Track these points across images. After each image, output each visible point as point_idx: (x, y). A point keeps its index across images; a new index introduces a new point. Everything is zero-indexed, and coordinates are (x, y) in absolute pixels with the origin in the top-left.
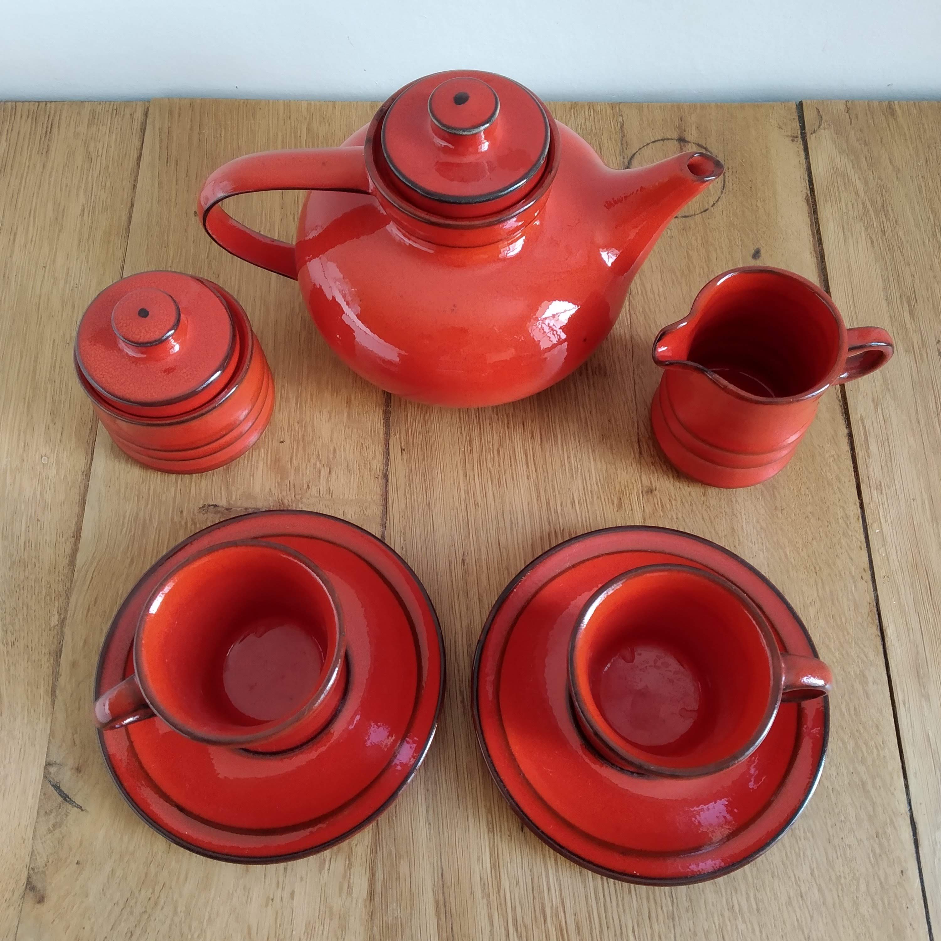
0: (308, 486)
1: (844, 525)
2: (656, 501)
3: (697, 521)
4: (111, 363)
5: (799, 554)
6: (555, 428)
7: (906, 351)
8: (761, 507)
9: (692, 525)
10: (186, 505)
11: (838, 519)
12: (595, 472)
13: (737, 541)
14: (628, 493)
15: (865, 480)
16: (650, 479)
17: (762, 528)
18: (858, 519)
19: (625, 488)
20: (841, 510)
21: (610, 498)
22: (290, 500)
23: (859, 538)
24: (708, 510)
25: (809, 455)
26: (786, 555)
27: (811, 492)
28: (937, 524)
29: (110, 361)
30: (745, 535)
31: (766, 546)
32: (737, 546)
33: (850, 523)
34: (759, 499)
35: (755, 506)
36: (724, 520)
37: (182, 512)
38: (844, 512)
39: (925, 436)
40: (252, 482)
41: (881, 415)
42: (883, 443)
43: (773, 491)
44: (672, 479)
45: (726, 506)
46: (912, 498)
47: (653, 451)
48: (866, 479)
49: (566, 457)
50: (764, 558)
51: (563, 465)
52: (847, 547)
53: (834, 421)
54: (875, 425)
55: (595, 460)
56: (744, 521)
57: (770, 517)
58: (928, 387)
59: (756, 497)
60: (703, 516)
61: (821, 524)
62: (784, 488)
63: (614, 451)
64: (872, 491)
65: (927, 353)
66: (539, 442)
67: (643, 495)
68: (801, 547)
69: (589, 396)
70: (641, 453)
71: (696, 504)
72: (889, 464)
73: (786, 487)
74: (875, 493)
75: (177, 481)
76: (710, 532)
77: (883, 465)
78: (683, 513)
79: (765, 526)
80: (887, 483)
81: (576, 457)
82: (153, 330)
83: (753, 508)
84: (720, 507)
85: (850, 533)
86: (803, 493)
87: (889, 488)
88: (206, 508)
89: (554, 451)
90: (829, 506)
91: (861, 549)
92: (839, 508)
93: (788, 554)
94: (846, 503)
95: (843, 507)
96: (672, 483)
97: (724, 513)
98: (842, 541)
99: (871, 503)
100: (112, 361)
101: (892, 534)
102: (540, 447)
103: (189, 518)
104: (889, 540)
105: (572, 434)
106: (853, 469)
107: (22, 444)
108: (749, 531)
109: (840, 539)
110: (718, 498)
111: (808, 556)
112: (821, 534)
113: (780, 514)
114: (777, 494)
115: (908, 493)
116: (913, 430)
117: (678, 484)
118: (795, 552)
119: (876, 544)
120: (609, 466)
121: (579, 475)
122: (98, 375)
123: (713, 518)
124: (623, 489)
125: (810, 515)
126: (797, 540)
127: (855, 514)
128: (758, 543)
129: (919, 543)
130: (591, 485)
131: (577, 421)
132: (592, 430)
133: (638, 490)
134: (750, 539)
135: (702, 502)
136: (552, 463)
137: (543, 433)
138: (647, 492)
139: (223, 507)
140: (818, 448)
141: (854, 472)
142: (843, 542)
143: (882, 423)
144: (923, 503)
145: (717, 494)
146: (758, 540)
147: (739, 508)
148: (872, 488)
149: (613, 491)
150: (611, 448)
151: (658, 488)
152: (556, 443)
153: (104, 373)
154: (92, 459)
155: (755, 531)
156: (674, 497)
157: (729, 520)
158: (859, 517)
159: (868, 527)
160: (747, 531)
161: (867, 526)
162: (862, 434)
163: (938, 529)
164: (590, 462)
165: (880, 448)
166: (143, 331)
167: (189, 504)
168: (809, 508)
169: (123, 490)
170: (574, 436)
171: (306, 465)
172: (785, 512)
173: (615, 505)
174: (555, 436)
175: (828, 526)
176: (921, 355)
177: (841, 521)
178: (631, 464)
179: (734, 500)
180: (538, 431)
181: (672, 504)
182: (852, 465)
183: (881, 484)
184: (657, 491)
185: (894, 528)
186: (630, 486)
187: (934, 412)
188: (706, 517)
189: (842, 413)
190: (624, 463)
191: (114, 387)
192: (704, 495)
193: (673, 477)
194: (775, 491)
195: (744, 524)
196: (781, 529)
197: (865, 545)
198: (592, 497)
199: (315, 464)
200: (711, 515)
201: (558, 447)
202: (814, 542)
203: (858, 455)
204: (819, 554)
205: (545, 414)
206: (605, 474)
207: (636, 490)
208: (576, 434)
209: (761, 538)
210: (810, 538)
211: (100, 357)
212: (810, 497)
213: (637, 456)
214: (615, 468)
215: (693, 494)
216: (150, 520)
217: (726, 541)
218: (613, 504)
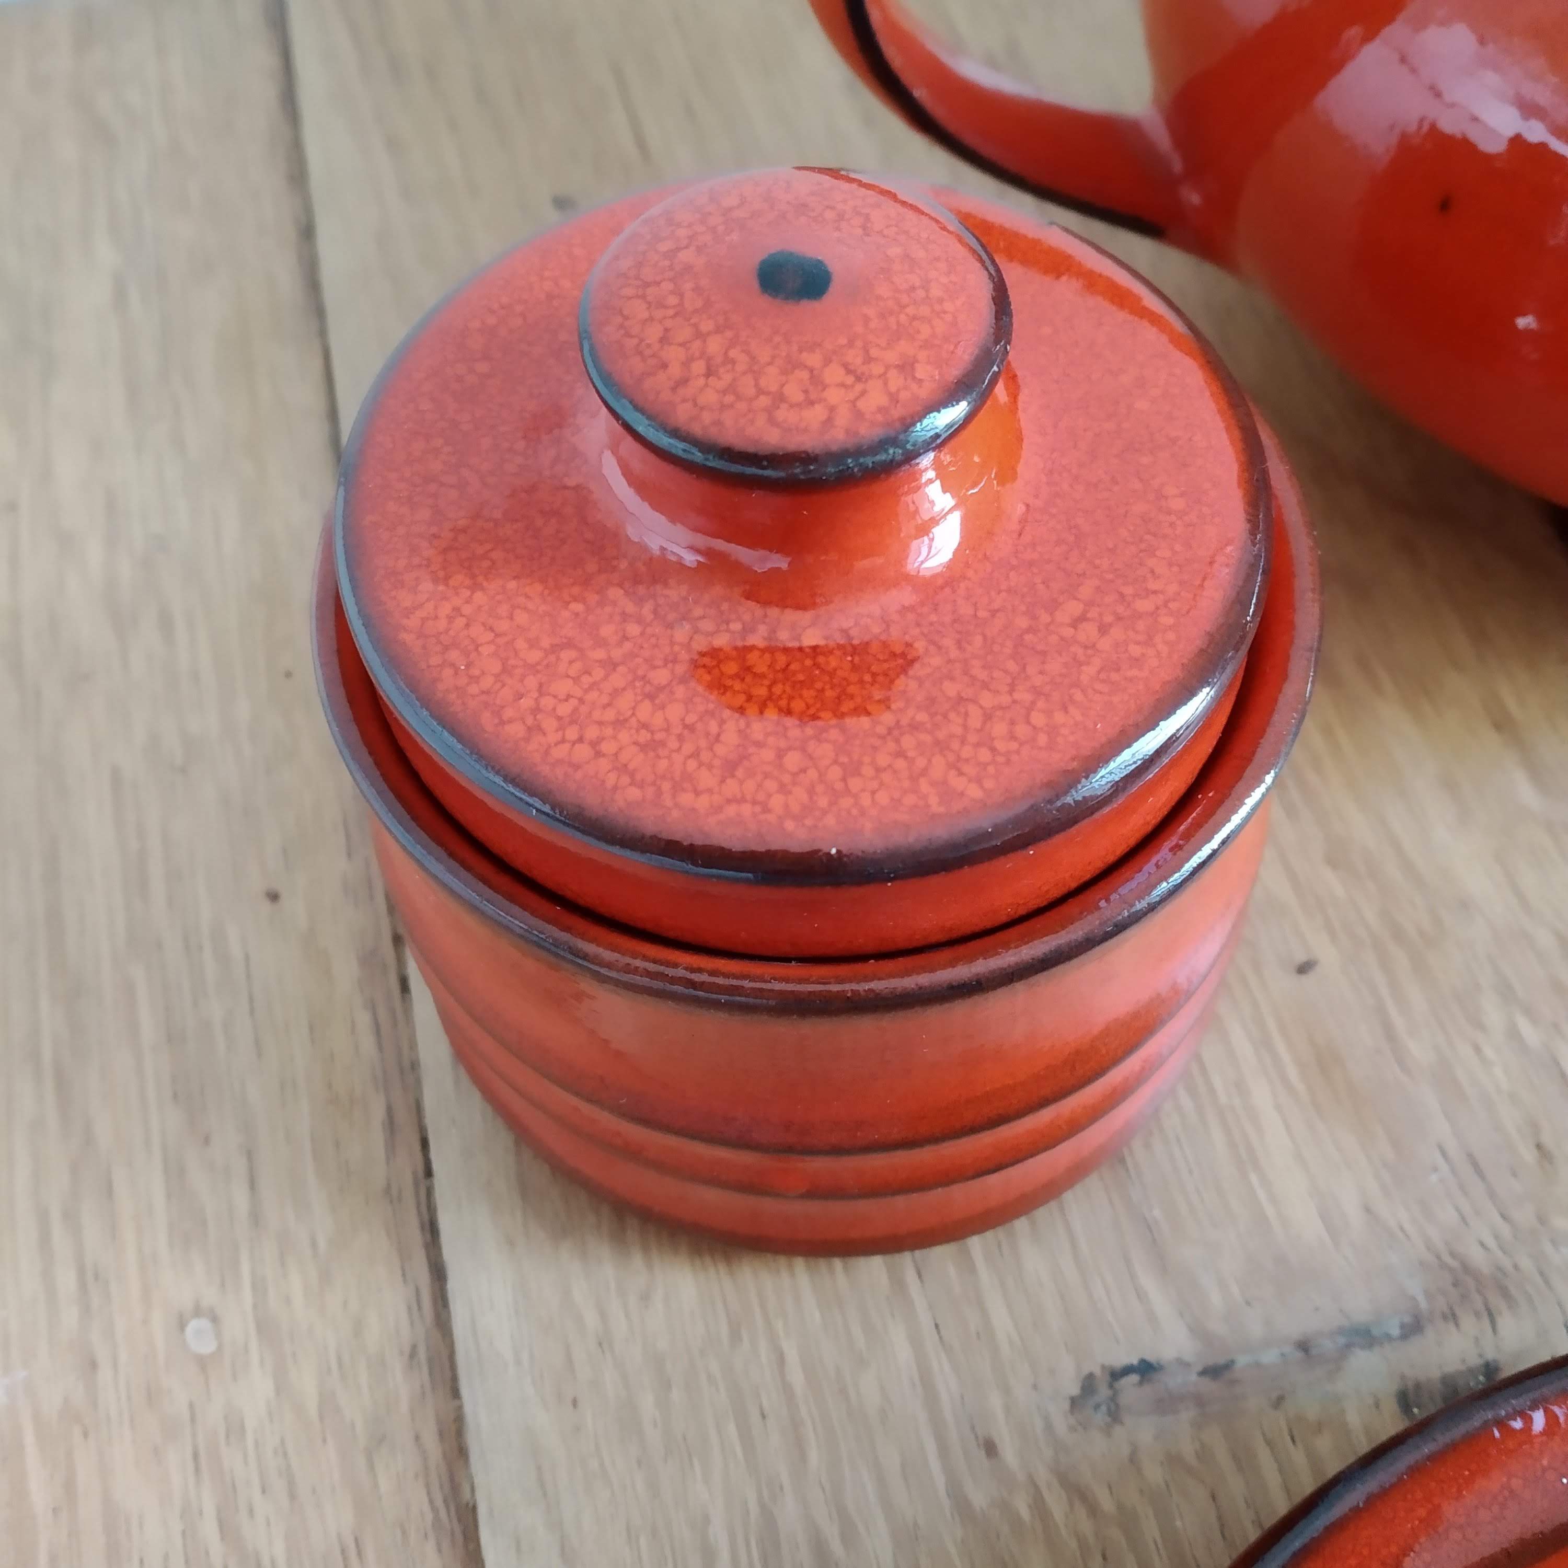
0: (1539, 1146)
4: (611, 665)
10: (996, 1401)
22: (1491, 1243)
29: (600, 654)
37: (990, 1448)
40: (1261, 1194)
75: (898, 1284)
82: (891, 357)
88: (1104, 1392)
100: (617, 654)
103: (1043, 1476)
107: (67, 1280)
122: (559, 752)
139: (1183, 1364)
153: (592, 733)
154: (438, 1273)
166: (834, 374)
167: (1006, 1390)
169: (647, 1402)
171: (1478, 1049)
191: (686, 798)
199: (1513, 1034)
211: (533, 644)
216: (849, 1535)
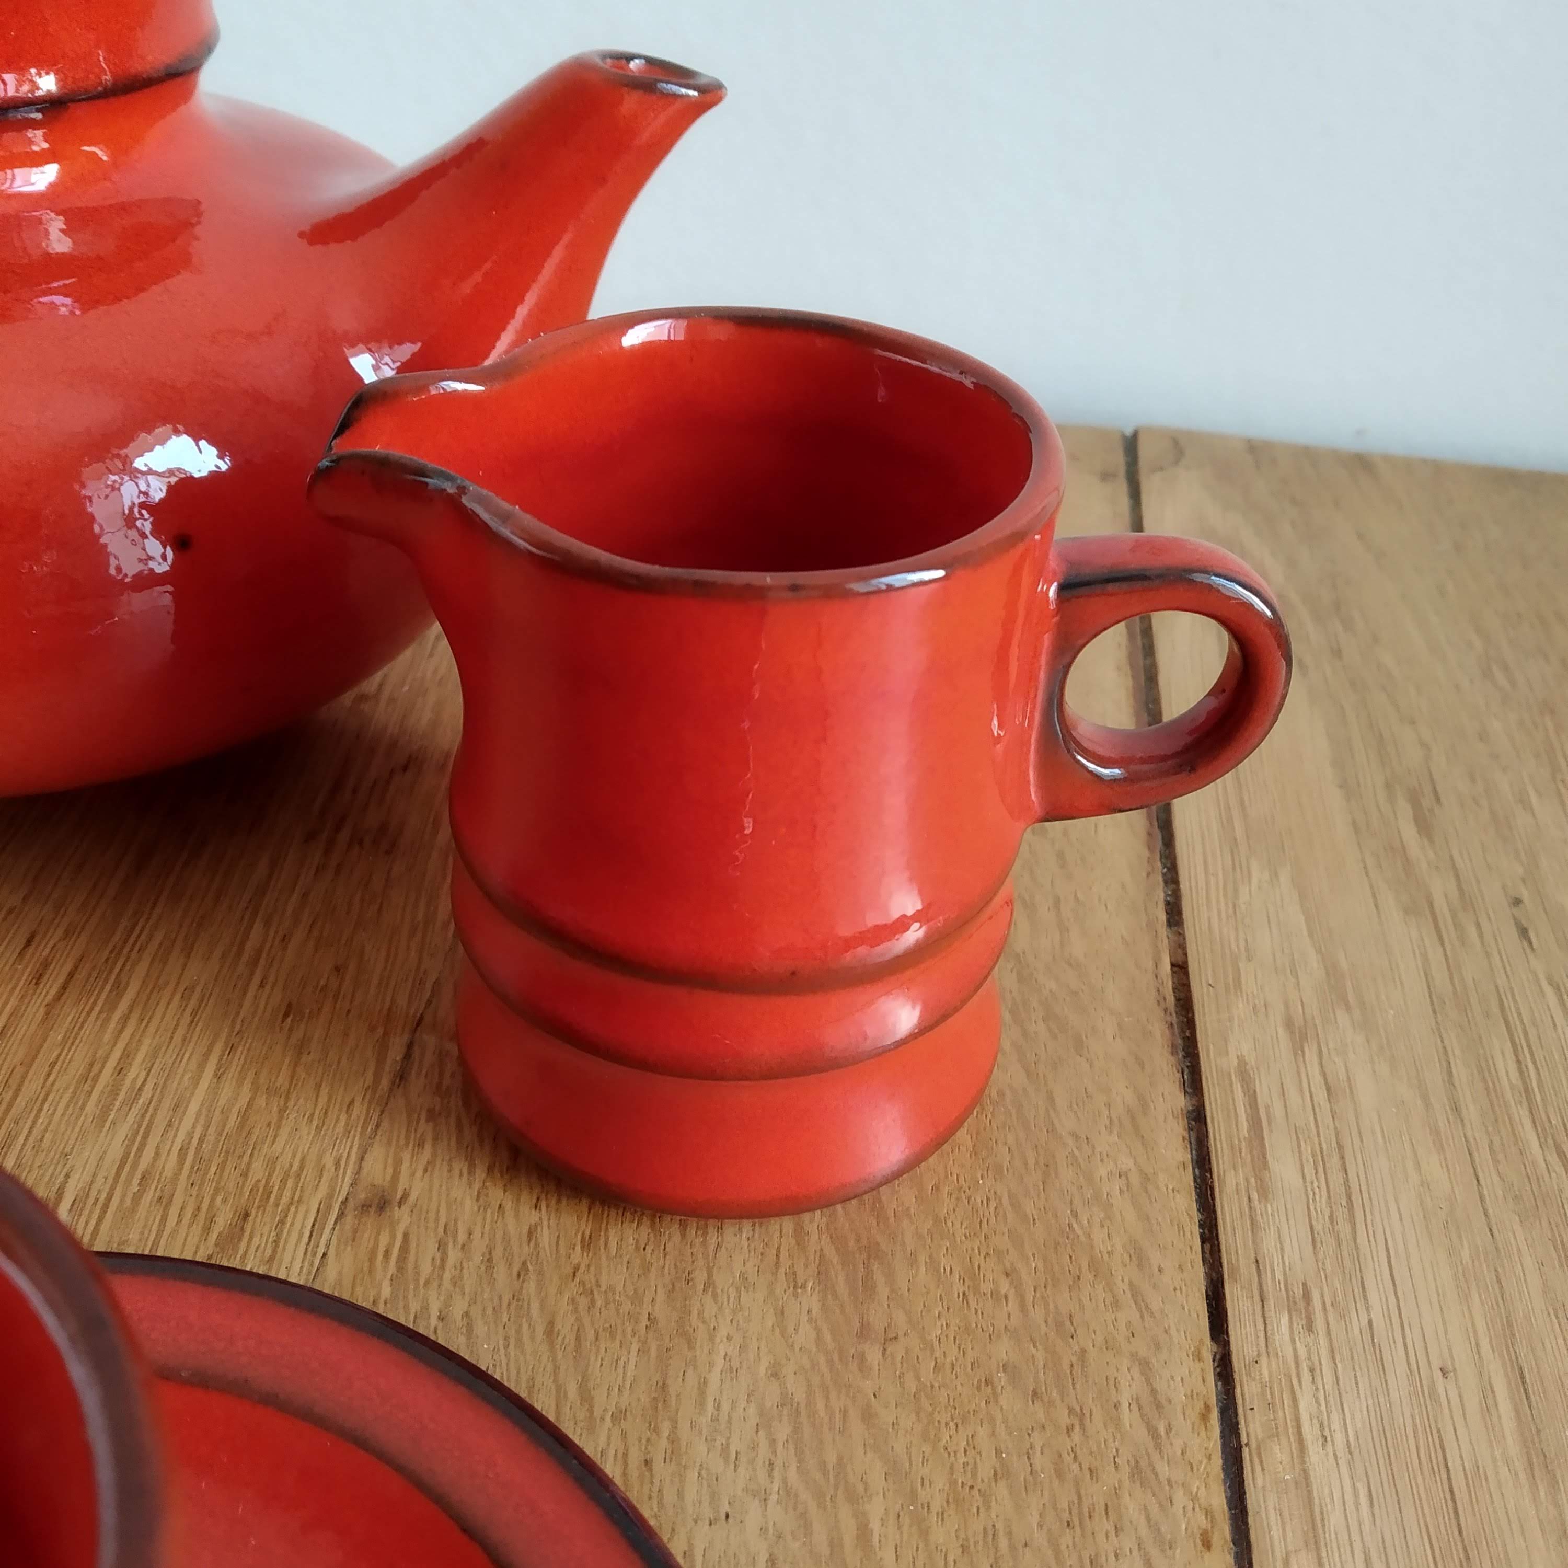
1: (1141, 1434)
2: (384, 1240)
3: (519, 1341)
5: (924, 1533)
6: (133, 965)
7: (1407, 911)
8: (805, 1318)
9: (496, 1350)
11: (1117, 1406)
12: (199, 1114)
13: (664, 1443)
14: (285, 1200)
15: (1243, 1270)
16: (398, 1163)
17: (785, 1400)
18: (1204, 1417)
19: (284, 1181)
20: (1136, 1372)
21: (205, 1206)
23: (1203, 1493)
24: (583, 1302)
25: (1031, 1162)
26: (863, 1533)
27: (1018, 1287)
28: (1553, 1484)
30: (704, 1421)
31: (785, 1481)
32: (658, 1465)
33: (1169, 1429)
34: (803, 1286)
35: (781, 1313)
36: (635, 1348)
38: (1148, 1381)
39: (1483, 1157)
41: (1315, 1070)
42: (1320, 1159)
43: (867, 1267)
44: (480, 1173)
45: (661, 1297)
46: (1436, 1365)
47: (453, 1075)
48: (1245, 1268)
49: (117, 1053)
50: (763, 1530)
51: (89, 1077)
52: (1144, 1531)
53: (1142, 1066)
54: (1294, 1098)
55: (218, 1077)
56: (720, 1363)
57: (830, 1362)
58: (1487, 1015)
59: (792, 1275)
60: (551, 1324)
61: (1041, 1415)
62: (913, 1260)
63: (305, 1058)
64: (1270, 1313)
65: (1478, 925)
66: (49, 997)
67: (341, 1215)
68: (936, 1506)
69: (305, 895)
70: (401, 1077)
71: (540, 1273)
72: (1344, 1229)
73: (922, 1258)
74: (1282, 1323)
76: (559, 1388)
77: (1318, 1228)
78: (473, 1302)
79: (800, 1396)
80: (1335, 1295)
81: (155, 1057)
83: (770, 1321)
84: (637, 1298)
85: (1164, 1470)
86: (986, 1287)
87: (1343, 1316)
89: (86, 1031)
90: (1084, 1351)
91: (1207, 1545)
92: (1126, 1362)
93: (875, 1525)
94: (1158, 1346)
95: (1145, 1366)
96: (477, 1186)
97: (645, 1322)
98: (1126, 1499)
99: (1264, 1360)
101: (1349, 1497)
102: (42, 1011)
104: (1335, 1520)
105: (181, 989)
106: (1197, 1231)
108: (726, 1407)
109: (1116, 1491)
110: (637, 1262)
111: (964, 1549)
112: (1038, 1460)
113: (874, 1355)
114: (879, 1277)
115: (1419, 1345)
116: (1436, 1132)
117: (497, 1194)
118: (906, 1520)
119: (1276, 1533)
120: (261, 1101)
121: (131, 1118)
123: (591, 1335)
124: (276, 1181)
125: (1001, 1378)
126: (925, 1471)
127: (1191, 1396)
128: (752, 1462)
129: (1473, 1554)
130: (157, 1154)
131: (224, 956)
132: (262, 985)
133: (330, 1196)
134: (720, 1440)
135: (569, 1270)
136: (54, 1063)
137: (80, 976)
138: (365, 1207)
140: (1070, 1141)
141: (1203, 1240)
142: (1131, 1506)
143: (1321, 1096)
144: (1487, 1392)
145: (640, 1248)
146: (754, 1448)
147: (710, 1308)
148: (1270, 1304)
149: (231, 1186)
150: (301, 1048)
151: (412, 1198)
152: (111, 1006)
155: (752, 1410)
156: (462, 1237)
157: (653, 1352)
158: (1207, 1407)
159: (1245, 1452)
160: (718, 1408)
161: (1239, 1449)
162: (1243, 1117)
163: (1557, 1505)
164: (196, 1081)
165: (1309, 1170)
168: (1003, 1350)
170: (185, 997)
172: (898, 1350)
173: (213, 1236)
174: (119, 989)
175: (1069, 1430)
176: (1458, 926)
177: (1128, 1417)
178: (352, 1103)
179: (700, 1277)
180: (68, 967)
181: (443, 1260)
182: (1196, 1216)
183: (1307, 1296)
184: (406, 1208)
185: (1360, 1471)
186: (309, 1174)
187: (1512, 1087)
188: (565, 1328)
189: (1173, 1046)
190: (323, 1099)
192: (588, 1244)
193: (490, 1170)
194: (875, 1266)
195: (714, 1378)
196: (868, 1416)
197: (1223, 1531)
198: (137, 1198)
200: (586, 1321)
201: (107, 1020)
202: (1002, 1490)
203: (1222, 1182)
204: (1012, 1548)
205: (124, 923)
206: (232, 1122)
207: (322, 1193)
208: (198, 989)
209: (773, 1442)
210: (985, 1471)
212: (1013, 1306)
213: (385, 1083)
214: (282, 1111)
215: (545, 1237)
217: (616, 1432)
218: (207, 1229)
